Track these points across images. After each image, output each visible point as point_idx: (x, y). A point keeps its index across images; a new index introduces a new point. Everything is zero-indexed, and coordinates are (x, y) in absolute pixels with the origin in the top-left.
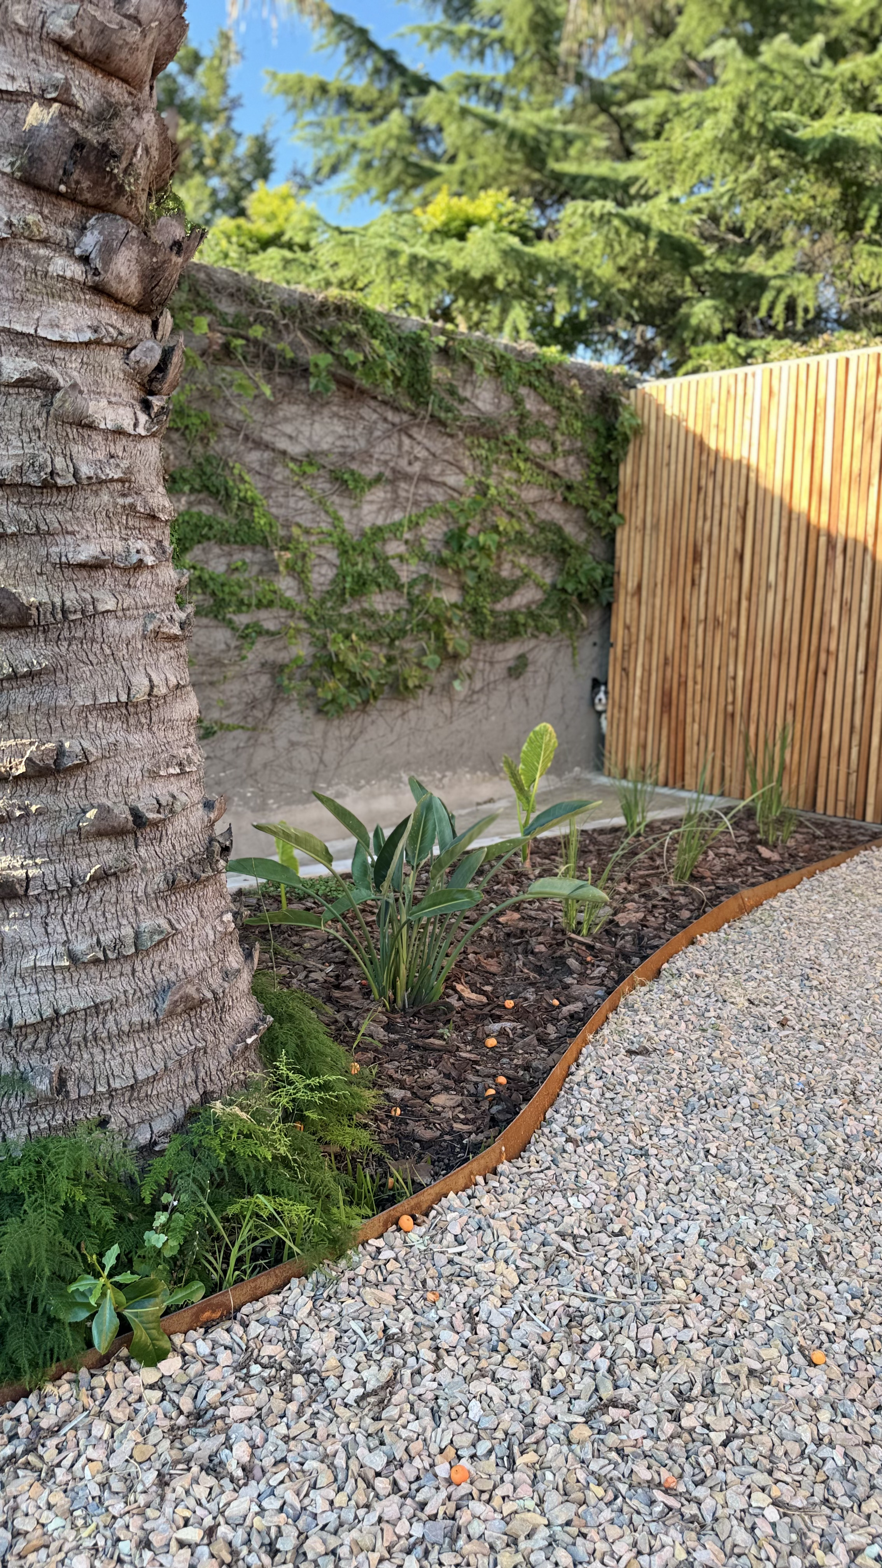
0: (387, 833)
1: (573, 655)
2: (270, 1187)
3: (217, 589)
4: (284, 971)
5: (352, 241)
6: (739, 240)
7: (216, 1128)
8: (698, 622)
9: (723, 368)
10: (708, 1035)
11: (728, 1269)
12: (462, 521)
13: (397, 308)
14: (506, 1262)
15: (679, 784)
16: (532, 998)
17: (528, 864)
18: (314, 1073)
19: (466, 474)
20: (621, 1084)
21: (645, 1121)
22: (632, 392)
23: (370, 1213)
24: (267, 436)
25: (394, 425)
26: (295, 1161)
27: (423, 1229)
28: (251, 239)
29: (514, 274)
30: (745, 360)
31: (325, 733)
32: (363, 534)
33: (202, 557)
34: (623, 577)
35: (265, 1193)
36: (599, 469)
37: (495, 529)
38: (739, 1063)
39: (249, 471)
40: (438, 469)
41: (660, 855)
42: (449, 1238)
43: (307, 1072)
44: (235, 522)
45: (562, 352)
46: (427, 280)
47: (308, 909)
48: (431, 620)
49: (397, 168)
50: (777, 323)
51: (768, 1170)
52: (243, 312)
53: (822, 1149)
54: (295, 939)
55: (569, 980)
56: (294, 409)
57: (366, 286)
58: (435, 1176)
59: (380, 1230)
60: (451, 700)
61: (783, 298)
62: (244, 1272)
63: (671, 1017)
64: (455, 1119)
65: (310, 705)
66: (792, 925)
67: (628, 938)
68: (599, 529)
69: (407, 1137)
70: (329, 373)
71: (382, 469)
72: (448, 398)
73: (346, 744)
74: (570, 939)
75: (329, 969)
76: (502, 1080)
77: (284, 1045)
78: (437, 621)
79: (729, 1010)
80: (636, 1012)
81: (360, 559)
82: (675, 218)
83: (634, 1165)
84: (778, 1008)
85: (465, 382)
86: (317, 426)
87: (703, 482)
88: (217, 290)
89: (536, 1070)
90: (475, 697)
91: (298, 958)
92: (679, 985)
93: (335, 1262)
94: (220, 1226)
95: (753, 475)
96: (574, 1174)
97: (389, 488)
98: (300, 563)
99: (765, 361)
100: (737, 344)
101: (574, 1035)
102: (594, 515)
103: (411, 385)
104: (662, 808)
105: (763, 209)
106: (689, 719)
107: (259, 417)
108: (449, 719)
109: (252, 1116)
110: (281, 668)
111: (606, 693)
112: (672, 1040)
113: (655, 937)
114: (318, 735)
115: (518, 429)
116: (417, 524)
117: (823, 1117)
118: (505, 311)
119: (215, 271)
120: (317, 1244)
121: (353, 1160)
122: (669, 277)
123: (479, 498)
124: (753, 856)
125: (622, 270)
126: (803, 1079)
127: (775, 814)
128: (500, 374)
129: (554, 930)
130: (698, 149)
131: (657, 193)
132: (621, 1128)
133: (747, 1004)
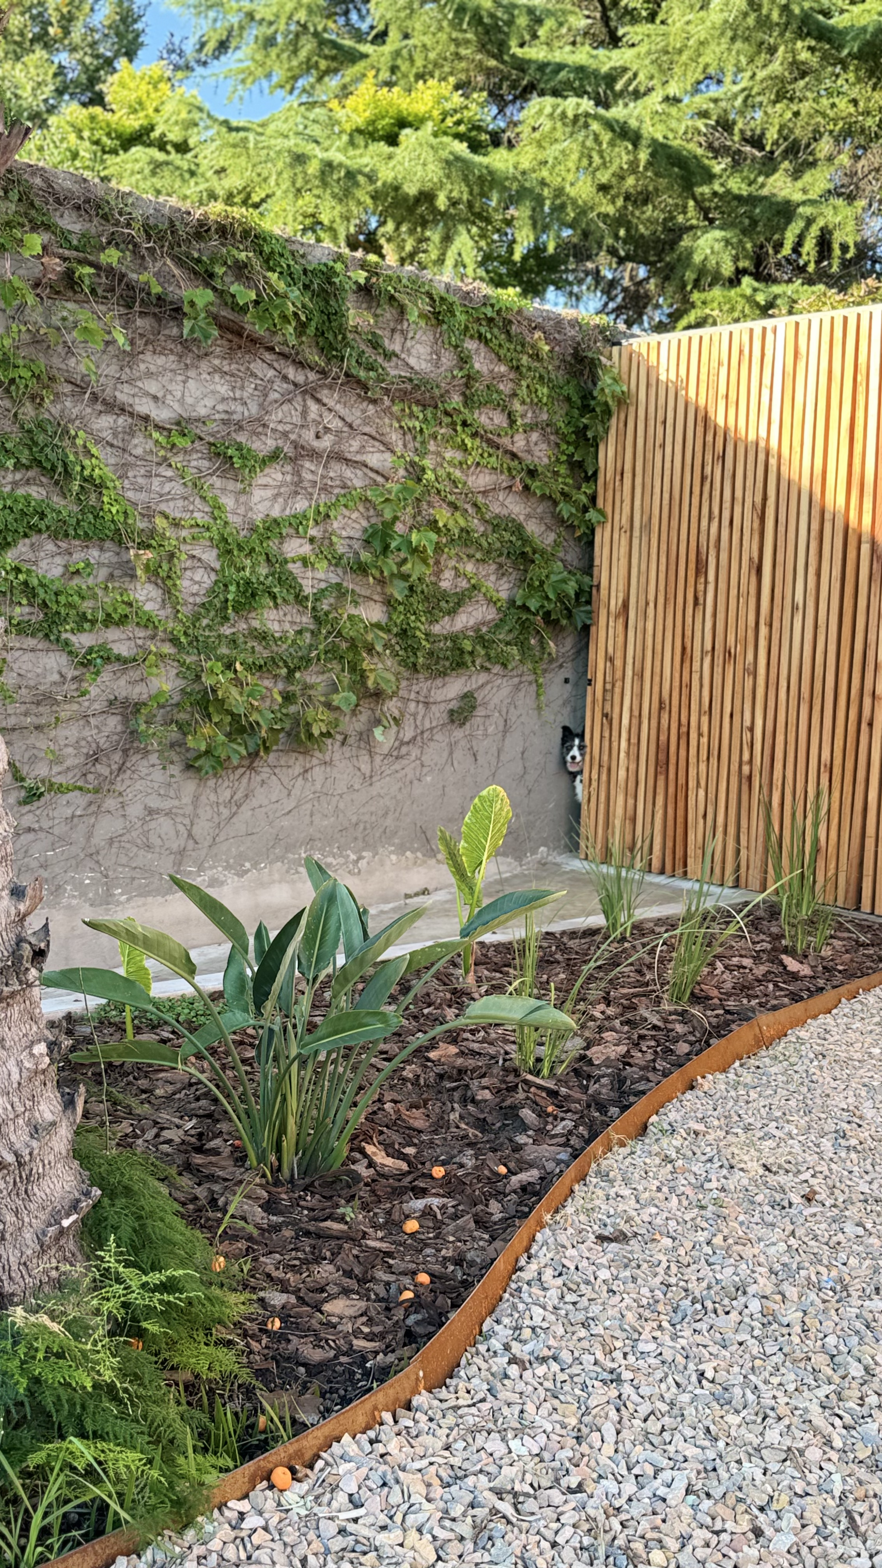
0: (273, 935)
1: (538, 695)
2: (89, 1427)
3: (49, 598)
4: (125, 1127)
5: (245, 140)
6: (758, 154)
7: (15, 1343)
8: (703, 653)
9: (737, 320)
10: (708, 1213)
11: (725, 1537)
12: (388, 515)
13: (304, 231)
14: (419, 1530)
15: (679, 871)
16: (470, 1163)
17: (471, 979)
18: (155, 1267)
19: (393, 452)
20: (588, 1283)
21: (618, 1333)
22: (615, 349)
23: (231, 1464)
24: (123, 395)
25: (295, 385)
26: (126, 1390)
27: (305, 1487)
28: (108, 135)
29: (460, 191)
30: (766, 310)
31: (196, 798)
32: (253, 529)
33: (31, 556)
34: (604, 592)
35: (83, 1435)
36: (571, 449)
37: (433, 525)
38: (748, 1252)
39: (97, 443)
40: (355, 444)
41: (650, 967)
42: (341, 1498)
43: (147, 1267)
44: (76, 509)
45: (524, 294)
46: (345, 196)
47: (164, 1041)
48: (344, 645)
49: (307, 46)
50: (806, 264)
51: (783, 1400)
52: (93, 231)
53: (856, 1370)
54: (143, 1083)
55: (521, 1139)
56: (161, 360)
57: (263, 201)
58: (325, 1413)
59: (245, 1489)
60: (371, 753)
61: (814, 231)
62: (50, 1548)
63: (659, 1189)
64: (357, 1333)
65: (176, 758)
66: (825, 1063)
67: (604, 1081)
68: (572, 527)
69: (288, 1359)
70: (209, 314)
71: (280, 443)
72: (369, 351)
73: (225, 812)
74: (526, 1082)
75: (190, 1125)
76: (424, 1278)
77: (115, 1229)
78: (353, 645)
79: (737, 1180)
80: (611, 1182)
81: (248, 562)
82: (674, 124)
83: (600, 1395)
84: (803, 1177)
85: (393, 331)
86: (191, 384)
87: (708, 470)
88: (58, 201)
89: (472, 1264)
90: (404, 750)
91: (145, 1109)
92: (670, 1145)
93: (180, 1533)
94: (18, 1483)
95: (773, 462)
96: (517, 1409)
97: (288, 468)
98: (165, 566)
99: (790, 313)
100: (755, 290)
101: (526, 1215)
102: (565, 509)
103: (320, 333)
104: (653, 903)
105: (789, 115)
106: (692, 784)
107: (113, 370)
108: (369, 779)
109: (68, 1326)
110: (138, 707)
111: (581, 748)
112: (658, 1221)
113: (641, 1078)
114: (187, 800)
115: (463, 394)
116: (328, 516)
117: (859, 1325)
118: (447, 239)
119: (56, 176)
120: (154, 1508)
121: (211, 1392)
122: (667, 199)
123: (410, 483)
124: (776, 969)
125: (603, 188)
126: (834, 1273)
127: (805, 913)
128: (440, 322)
129: (504, 1069)
130: (703, 36)
131: (650, 90)
132: (585, 1344)
133: (761, 1171)
